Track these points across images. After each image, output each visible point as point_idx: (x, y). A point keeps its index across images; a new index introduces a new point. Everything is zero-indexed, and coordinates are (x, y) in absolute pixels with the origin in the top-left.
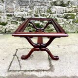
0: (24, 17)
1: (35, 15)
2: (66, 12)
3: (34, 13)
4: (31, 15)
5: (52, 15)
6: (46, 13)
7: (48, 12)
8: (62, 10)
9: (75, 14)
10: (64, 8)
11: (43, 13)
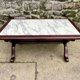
0: (11, 16)
1: (24, 12)
2: (64, 9)
3: (24, 10)
4: (19, 12)
6: (38, 10)
7: (41, 8)
8: (59, 6)
9: (77, 11)
10: (62, 3)
11: (35, 10)
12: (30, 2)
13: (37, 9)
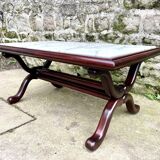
1: (87, 36)
3: (87, 32)
4: (80, 36)
5: (127, 37)
6: (111, 31)
7: (116, 28)
11: (105, 32)
12: (97, 16)
13: (107, 29)
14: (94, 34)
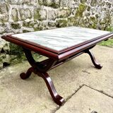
3: (11, 20)
5: (41, 22)
12: (21, 6)
13: (30, 18)
14: (19, 22)
